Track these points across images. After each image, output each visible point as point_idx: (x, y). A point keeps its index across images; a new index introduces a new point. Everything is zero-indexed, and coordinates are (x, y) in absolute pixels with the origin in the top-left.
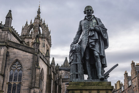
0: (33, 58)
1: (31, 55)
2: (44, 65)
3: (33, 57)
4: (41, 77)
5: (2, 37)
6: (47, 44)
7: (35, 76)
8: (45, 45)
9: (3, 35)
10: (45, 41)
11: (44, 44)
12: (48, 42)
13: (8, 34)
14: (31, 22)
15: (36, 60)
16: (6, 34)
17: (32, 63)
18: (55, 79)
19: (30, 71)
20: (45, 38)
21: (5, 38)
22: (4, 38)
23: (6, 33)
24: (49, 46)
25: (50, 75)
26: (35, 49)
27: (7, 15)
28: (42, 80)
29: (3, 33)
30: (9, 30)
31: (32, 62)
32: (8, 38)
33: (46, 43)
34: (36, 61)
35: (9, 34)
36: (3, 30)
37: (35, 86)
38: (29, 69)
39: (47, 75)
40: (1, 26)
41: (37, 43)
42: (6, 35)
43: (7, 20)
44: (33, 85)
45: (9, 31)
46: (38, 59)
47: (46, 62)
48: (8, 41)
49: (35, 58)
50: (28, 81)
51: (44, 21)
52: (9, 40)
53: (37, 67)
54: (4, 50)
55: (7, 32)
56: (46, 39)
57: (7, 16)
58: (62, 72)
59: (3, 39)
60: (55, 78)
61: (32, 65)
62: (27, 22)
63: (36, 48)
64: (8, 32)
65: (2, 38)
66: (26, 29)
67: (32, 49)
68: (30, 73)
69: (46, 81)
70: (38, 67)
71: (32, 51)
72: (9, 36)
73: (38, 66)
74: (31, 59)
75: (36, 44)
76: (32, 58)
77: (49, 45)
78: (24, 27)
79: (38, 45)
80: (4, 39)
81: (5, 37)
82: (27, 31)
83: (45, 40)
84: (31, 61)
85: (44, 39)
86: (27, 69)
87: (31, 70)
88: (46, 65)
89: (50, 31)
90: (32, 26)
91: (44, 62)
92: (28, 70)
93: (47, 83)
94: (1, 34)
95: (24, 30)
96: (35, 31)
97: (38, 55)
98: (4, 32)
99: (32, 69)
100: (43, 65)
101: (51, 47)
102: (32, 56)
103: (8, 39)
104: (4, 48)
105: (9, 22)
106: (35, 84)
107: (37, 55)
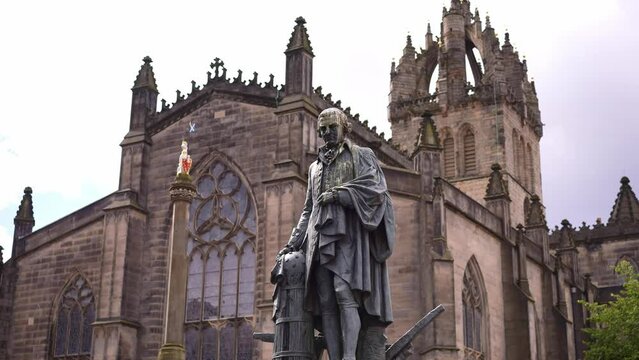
0: (418, 220)
1: (410, 203)
2: (482, 240)
3: (418, 211)
4: (472, 298)
5: (281, 141)
6: (517, 125)
7: (434, 298)
8: (508, 134)
9: (282, 134)
10: (500, 113)
11: (502, 130)
12: (523, 118)
13: (302, 127)
14: (429, 35)
15: (429, 227)
16: (295, 128)
17: (416, 242)
18: (555, 297)
19: (410, 276)
20: (499, 100)
21: (292, 145)
22: (287, 145)
23: (292, 121)
24: (527, 133)
25: (519, 283)
26: (419, 176)
27: (291, 40)
28: (480, 311)
29: (280, 123)
30: (304, 108)
31: (413, 238)
32: (305, 142)
33: (511, 121)
34: (429, 232)
35: (308, 122)
36: (279, 109)
37: (435, 341)
38: (408, 270)
39: (503, 283)
40: (273, 95)
41: (429, 149)
42: (296, 131)
43: (291, 66)
44: (429, 336)
45: (303, 112)
46: (438, 219)
47: (489, 225)
48: (307, 154)
49: (426, 216)
50: (407, 321)
51: (488, 19)
52: (312, 149)
53: (437, 256)
54: (295, 199)
55: (296, 118)
56: (508, 104)
57: (289, 46)
58: (601, 254)
59: (285, 150)
60: (554, 290)
61: (415, 250)
62: (409, 38)
63: (428, 170)
64: (301, 119)
65: (280, 146)
66: (408, 72)
67: (410, 179)
68: (414, 288)
69: (501, 312)
70: (444, 258)
71: (410, 186)
72: (309, 133)
73: (441, 253)
74: (412, 221)
75: (421, 153)
76: (413, 218)
77: (527, 128)
78: (397, 64)
79: (432, 157)
80: (290, 147)
81: (294, 142)
82: (412, 78)
83: (504, 108)
84: (413, 232)
85: (494, 109)
86: (399, 267)
87: (414, 270)
88: (492, 240)
89: (524, 61)
90: (432, 54)
91: (479, 225)
92: (400, 271)
93: (505, 321)
94: (278, 131)
95: (403, 78)
96: (448, 74)
97: (435, 202)
98: (284, 120)
99: (418, 266)
100: (475, 243)
101: (539, 134)
102: (413, 210)
103: (305, 148)
104: (291, 192)
105: (300, 72)
106: (435, 334)
107: (431, 203)
